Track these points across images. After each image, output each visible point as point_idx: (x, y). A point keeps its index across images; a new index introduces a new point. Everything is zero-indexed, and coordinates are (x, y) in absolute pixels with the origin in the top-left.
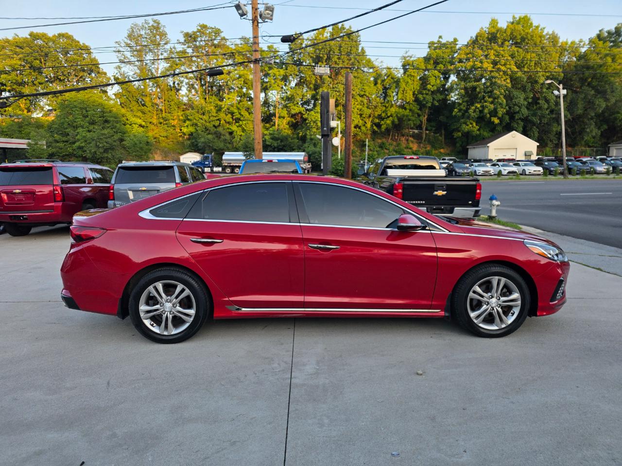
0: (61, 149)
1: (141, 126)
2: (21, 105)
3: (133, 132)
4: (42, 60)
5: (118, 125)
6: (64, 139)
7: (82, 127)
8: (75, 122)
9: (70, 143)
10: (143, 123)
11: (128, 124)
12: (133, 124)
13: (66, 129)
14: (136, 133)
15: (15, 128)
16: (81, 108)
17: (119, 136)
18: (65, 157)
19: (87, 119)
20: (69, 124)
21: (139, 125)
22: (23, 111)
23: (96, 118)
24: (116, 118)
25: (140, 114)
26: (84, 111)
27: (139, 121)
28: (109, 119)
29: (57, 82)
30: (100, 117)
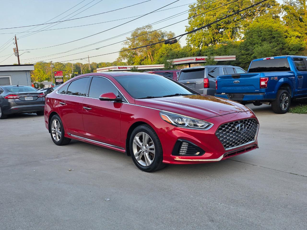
0: (244, 59)
1: (298, 37)
2: (228, 35)
3: (291, 42)
4: (240, 5)
5: (280, 39)
6: (247, 53)
7: (257, 43)
8: (254, 41)
9: (250, 55)
10: (300, 35)
11: (288, 37)
12: (292, 36)
13: (249, 46)
14: (294, 43)
15: (223, 49)
16: (258, 31)
17: (281, 46)
18: (246, 64)
19: (261, 38)
20: (250, 43)
21: (297, 37)
22: (229, 39)
23: (266, 37)
24: (279, 34)
25: (298, 28)
26: (260, 33)
27: (297, 34)
28: (274, 35)
29: (248, 17)
30: (269, 35)
